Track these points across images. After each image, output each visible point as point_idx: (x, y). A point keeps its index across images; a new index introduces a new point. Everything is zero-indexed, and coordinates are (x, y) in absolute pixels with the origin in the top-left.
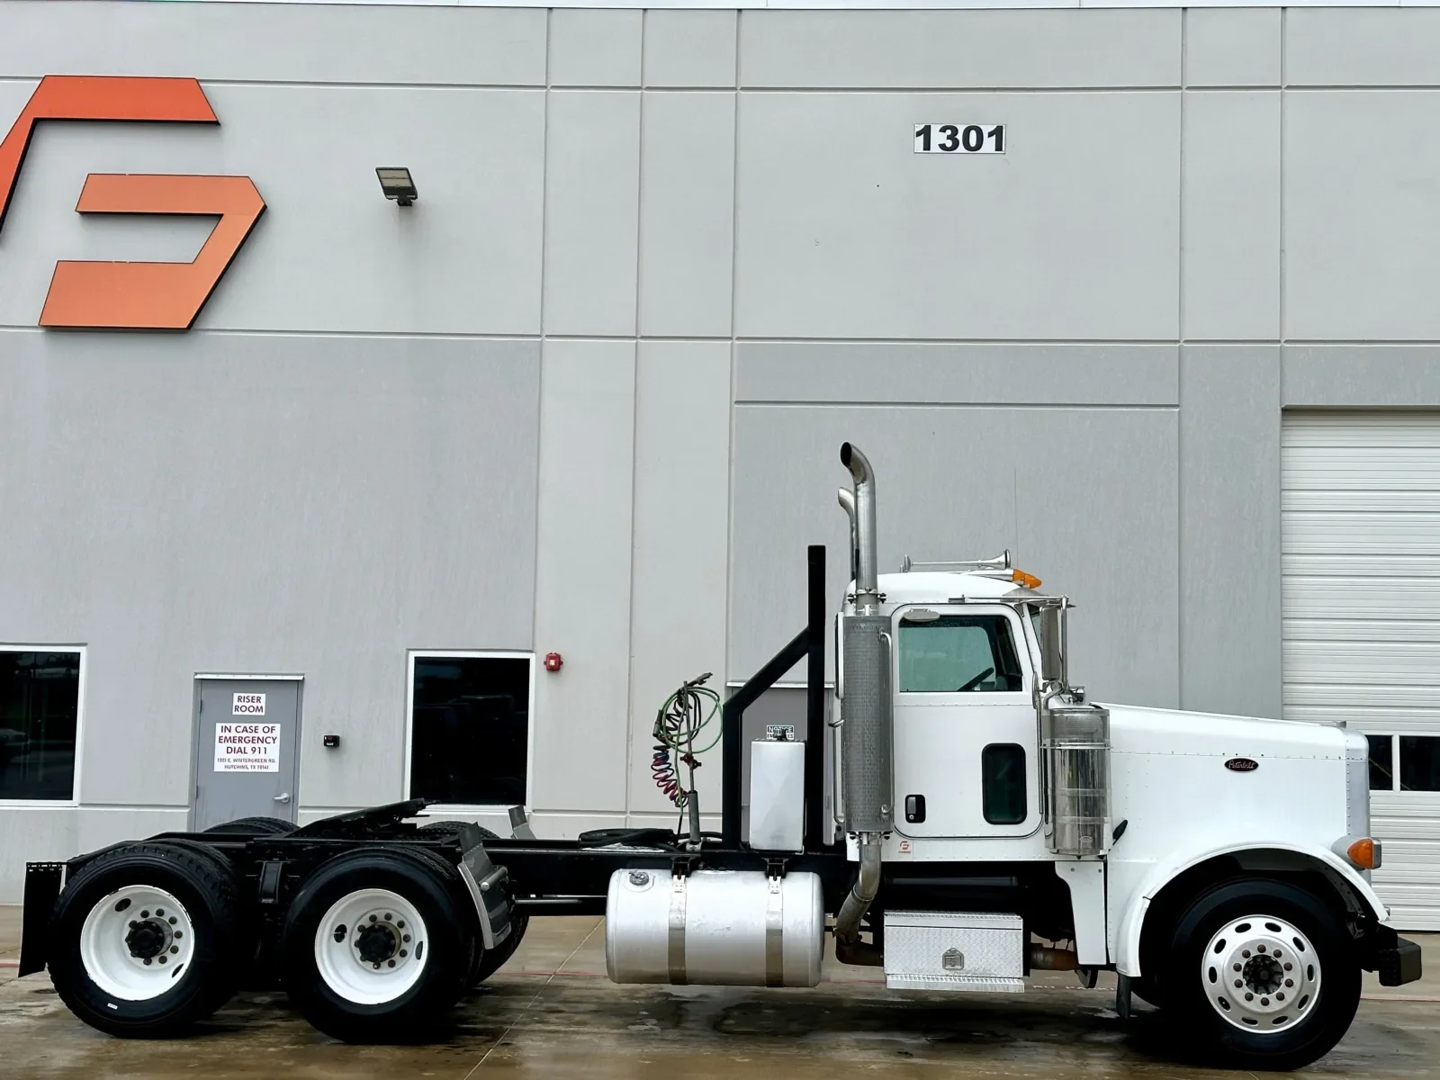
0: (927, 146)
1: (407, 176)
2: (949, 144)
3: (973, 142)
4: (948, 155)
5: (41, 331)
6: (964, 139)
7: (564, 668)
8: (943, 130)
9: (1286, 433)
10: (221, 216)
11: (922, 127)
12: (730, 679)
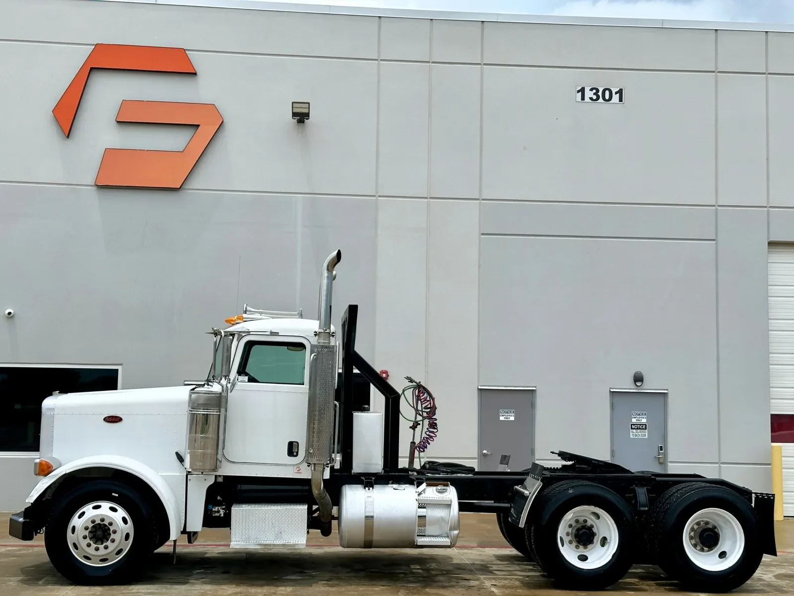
0: (583, 98)
1: (308, 107)
2: (595, 97)
3: (607, 97)
4: (594, 104)
5: (95, 188)
7: (390, 378)
8: (591, 90)
9: (770, 255)
10: (199, 126)
11: (580, 88)
12: (480, 385)
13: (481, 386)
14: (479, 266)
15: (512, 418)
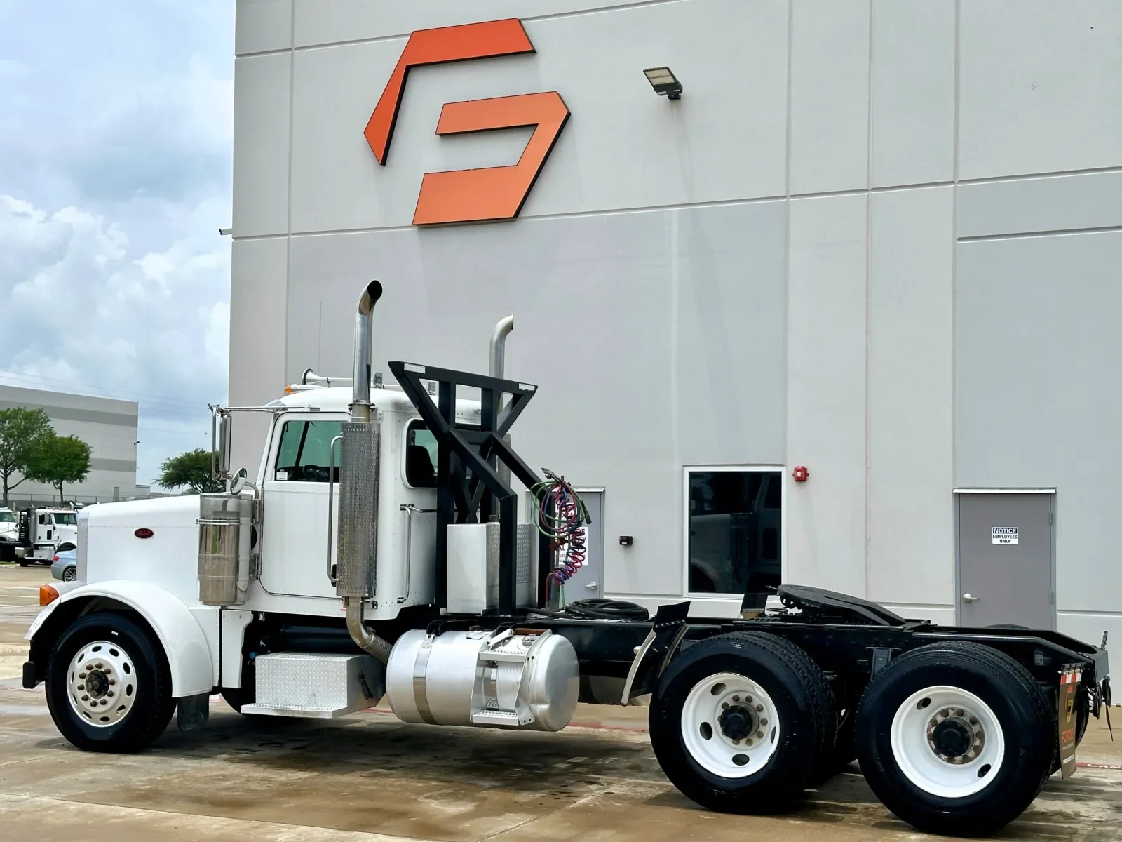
1: (669, 74)
5: (415, 229)
7: (809, 478)
10: (536, 125)
13: (958, 488)
14: (954, 293)
15: (1014, 541)
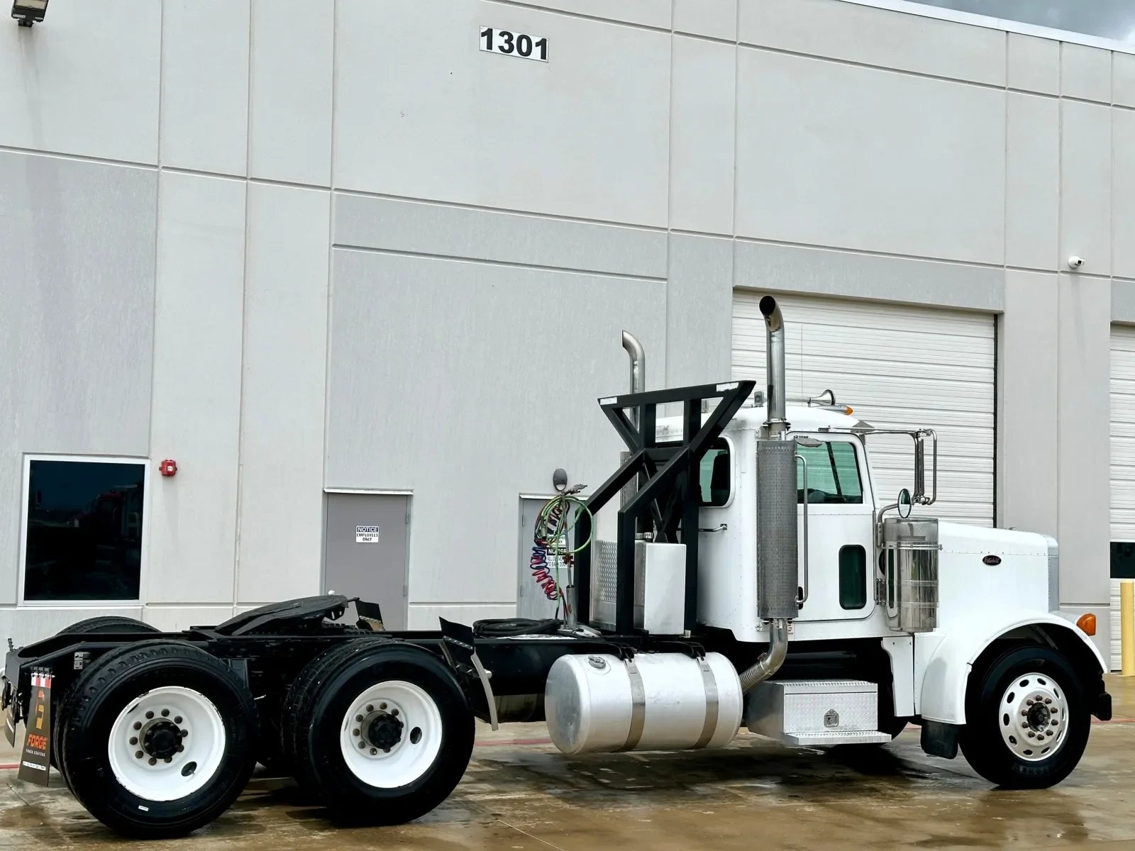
0: (490, 46)
2: (506, 47)
3: (524, 49)
4: (506, 57)
6: (518, 45)
7: (179, 474)
8: (502, 34)
9: (735, 306)
11: (486, 29)
12: (326, 486)
13: (328, 488)
14: (329, 296)
15: (375, 540)
